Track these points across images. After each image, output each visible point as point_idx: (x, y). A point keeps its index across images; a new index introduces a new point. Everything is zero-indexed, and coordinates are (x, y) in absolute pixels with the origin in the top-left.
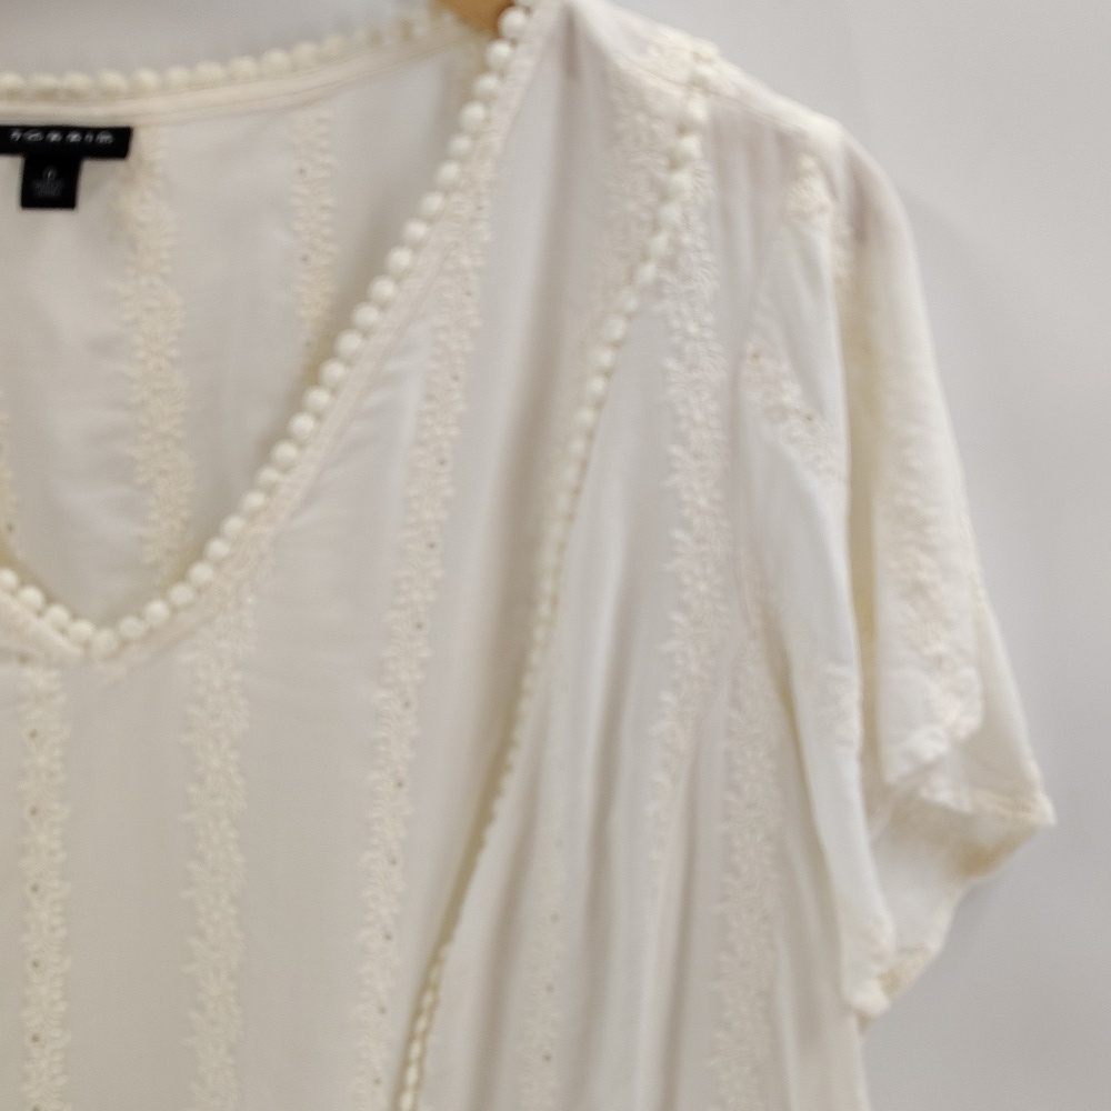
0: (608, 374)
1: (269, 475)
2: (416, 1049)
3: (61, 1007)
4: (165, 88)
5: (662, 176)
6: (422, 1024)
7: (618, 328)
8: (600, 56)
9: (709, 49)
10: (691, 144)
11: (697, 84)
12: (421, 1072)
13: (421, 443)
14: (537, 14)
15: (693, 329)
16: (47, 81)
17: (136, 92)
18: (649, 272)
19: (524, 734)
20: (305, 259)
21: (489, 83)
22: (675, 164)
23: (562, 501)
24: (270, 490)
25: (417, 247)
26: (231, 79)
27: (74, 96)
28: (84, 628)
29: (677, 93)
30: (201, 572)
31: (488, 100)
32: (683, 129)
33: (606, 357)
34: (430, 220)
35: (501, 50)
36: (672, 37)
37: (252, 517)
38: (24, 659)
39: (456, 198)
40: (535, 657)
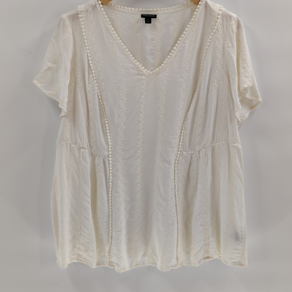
0: (209, 42)
1: (171, 54)
2: (184, 125)
3: (143, 118)
4: (160, 10)
5: (216, 20)
6: (185, 122)
7: (211, 37)
8: (210, 7)
9: (222, 6)
10: (219, 16)
11: (220, 10)
12: (184, 128)
13: (188, 50)
14: (202, 2)
15: (219, 37)
16: (148, 10)
17: (158, 11)
18: (214, 30)
19: (198, 87)
20: (175, 30)
21: (197, 10)
22: (217, 19)
23: (204, 58)
24: (171, 56)
25: (188, 28)
26: (168, 9)
27: (151, 11)
28: (149, 72)
29: (218, 11)
30: (163, 65)
31: (197, 12)
32: (218, 15)
33: (209, 40)
34: (190, 25)
35: (199, 6)
36: (217, 5)
37: (169, 59)
38: (142, 75)
39: (193, 22)
40: (199, 77)
